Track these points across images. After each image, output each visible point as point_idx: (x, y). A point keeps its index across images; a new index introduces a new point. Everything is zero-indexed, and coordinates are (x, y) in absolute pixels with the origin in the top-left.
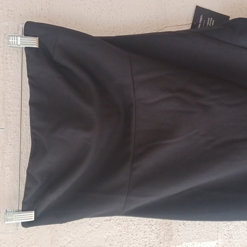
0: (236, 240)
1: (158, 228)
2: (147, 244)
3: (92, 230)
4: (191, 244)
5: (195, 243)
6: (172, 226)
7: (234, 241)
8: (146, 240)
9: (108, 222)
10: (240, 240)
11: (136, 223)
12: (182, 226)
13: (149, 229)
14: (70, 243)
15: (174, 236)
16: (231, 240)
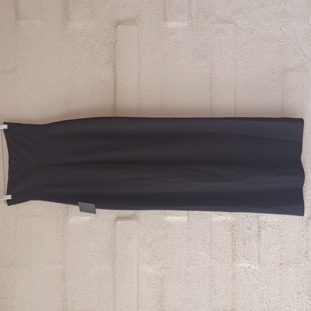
0: (100, 218)
1: (63, 209)
2: (58, 216)
3: (34, 208)
4: (77, 217)
5: (79, 217)
6: (69, 208)
7: (99, 218)
8: (58, 214)
9: (41, 205)
10: (101, 218)
11: (53, 206)
12: (73, 209)
13: (59, 210)
14: (24, 212)
15: (69, 213)
16: (97, 217)
